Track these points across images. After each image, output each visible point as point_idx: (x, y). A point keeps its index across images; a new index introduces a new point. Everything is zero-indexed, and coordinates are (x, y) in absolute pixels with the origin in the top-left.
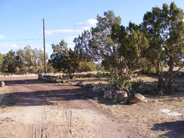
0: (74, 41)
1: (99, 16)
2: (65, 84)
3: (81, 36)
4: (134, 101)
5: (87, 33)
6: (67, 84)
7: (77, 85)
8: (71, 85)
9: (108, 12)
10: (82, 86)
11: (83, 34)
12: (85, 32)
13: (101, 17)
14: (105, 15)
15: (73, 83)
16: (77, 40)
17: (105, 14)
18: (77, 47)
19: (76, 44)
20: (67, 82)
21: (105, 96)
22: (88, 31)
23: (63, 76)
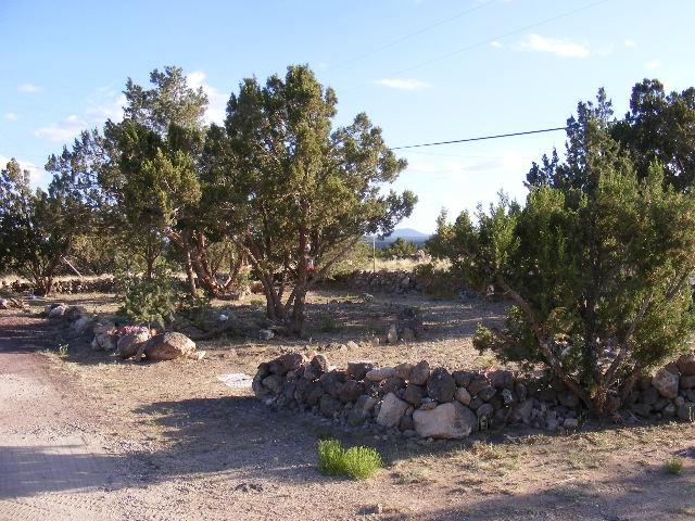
0: (49, 167)
1: (134, 83)
2: (9, 312)
3: (71, 150)
4: (162, 354)
5: (92, 139)
6: (17, 311)
7: (43, 315)
8: (28, 314)
9: (165, 73)
10: (57, 316)
11: (77, 142)
12: (85, 137)
13: (139, 89)
14: (154, 81)
15: (35, 311)
16: (58, 164)
17: (155, 76)
18: (57, 184)
19: (56, 176)
20: (14, 306)
21: (94, 344)
22: (96, 132)
23: (15, 285)
